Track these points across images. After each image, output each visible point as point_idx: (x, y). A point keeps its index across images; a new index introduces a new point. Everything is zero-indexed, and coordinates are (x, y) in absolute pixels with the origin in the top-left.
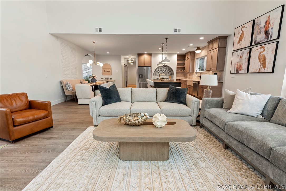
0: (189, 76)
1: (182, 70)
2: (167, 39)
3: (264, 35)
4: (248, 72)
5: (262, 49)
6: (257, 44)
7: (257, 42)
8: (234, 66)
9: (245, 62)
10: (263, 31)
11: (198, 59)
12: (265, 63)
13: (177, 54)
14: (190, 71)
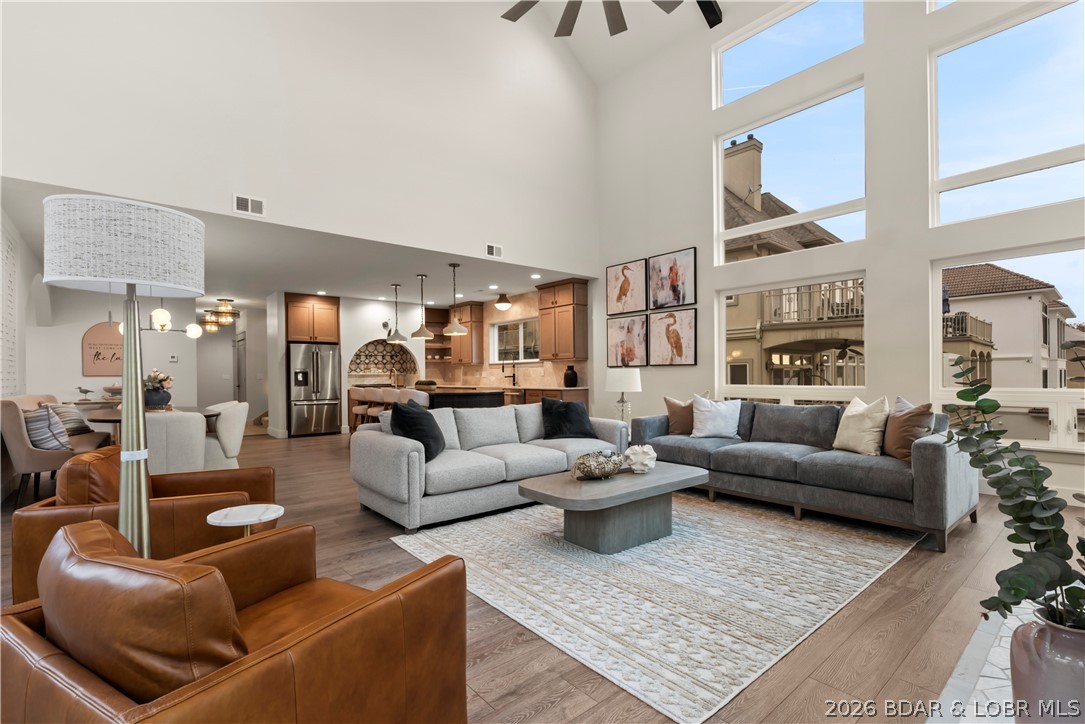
0: (465, 374)
1: (437, 357)
2: (454, 266)
3: (671, 293)
4: (648, 364)
5: (671, 320)
6: (659, 307)
7: (659, 303)
8: (613, 349)
9: (640, 343)
10: (667, 284)
11: (493, 325)
12: (681, 347)
13: (426, 306)
14: (474, 361)
